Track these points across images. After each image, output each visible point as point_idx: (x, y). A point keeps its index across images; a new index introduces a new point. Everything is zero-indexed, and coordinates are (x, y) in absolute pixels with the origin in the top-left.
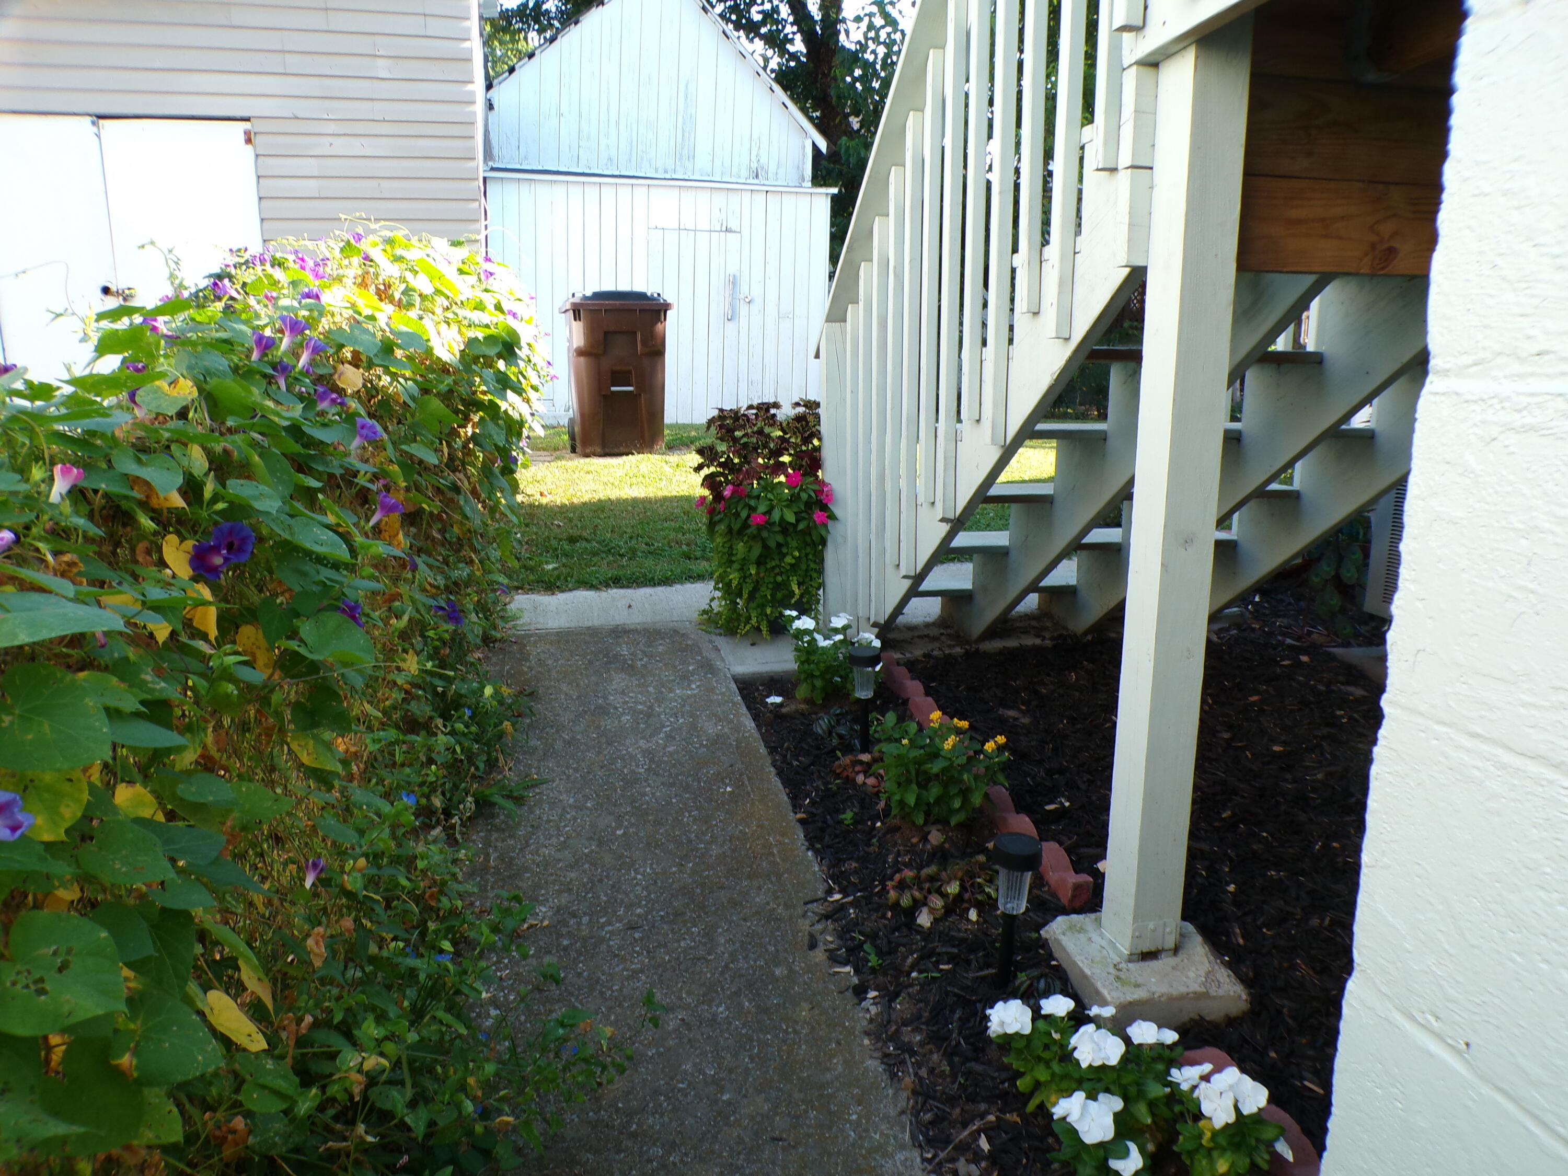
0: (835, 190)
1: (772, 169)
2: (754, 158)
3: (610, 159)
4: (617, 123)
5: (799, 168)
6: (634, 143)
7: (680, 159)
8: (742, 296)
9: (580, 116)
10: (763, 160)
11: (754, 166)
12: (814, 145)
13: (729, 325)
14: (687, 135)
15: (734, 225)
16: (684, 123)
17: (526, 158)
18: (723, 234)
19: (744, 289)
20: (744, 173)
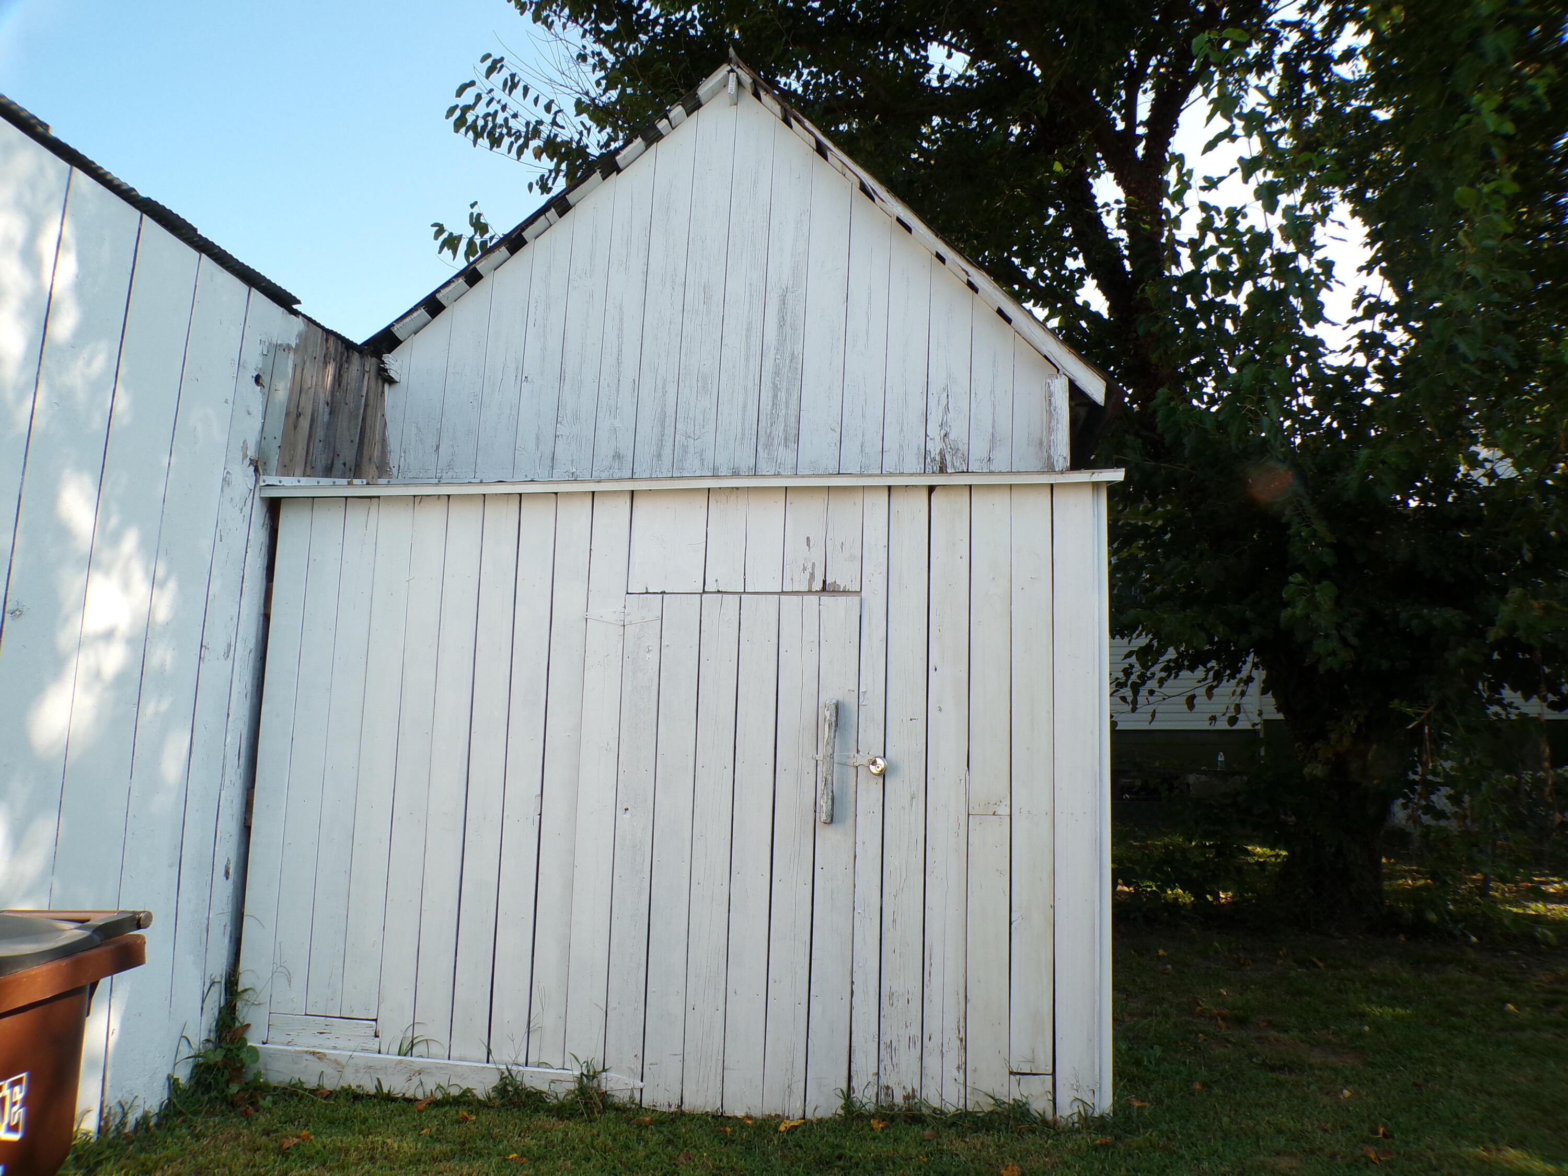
0: (1118, 475)
1: (979, 450)
2: (933, 430)
3: (617, 456)
4: (636, 385)
5: (1044, 445)
6: (669, 421)
7: (767, 446)
8: (862, 759)
9: (562, 378)
10: (958, 433)
11: (935, 447)
12: (1075, 392)
13: (827, 836)
14: (782, 395)
15: (841, 576)
16: (777, 373)
17: (450, 466)
18: (814, 598)
19: (871, 738)
20: (913, 463)
